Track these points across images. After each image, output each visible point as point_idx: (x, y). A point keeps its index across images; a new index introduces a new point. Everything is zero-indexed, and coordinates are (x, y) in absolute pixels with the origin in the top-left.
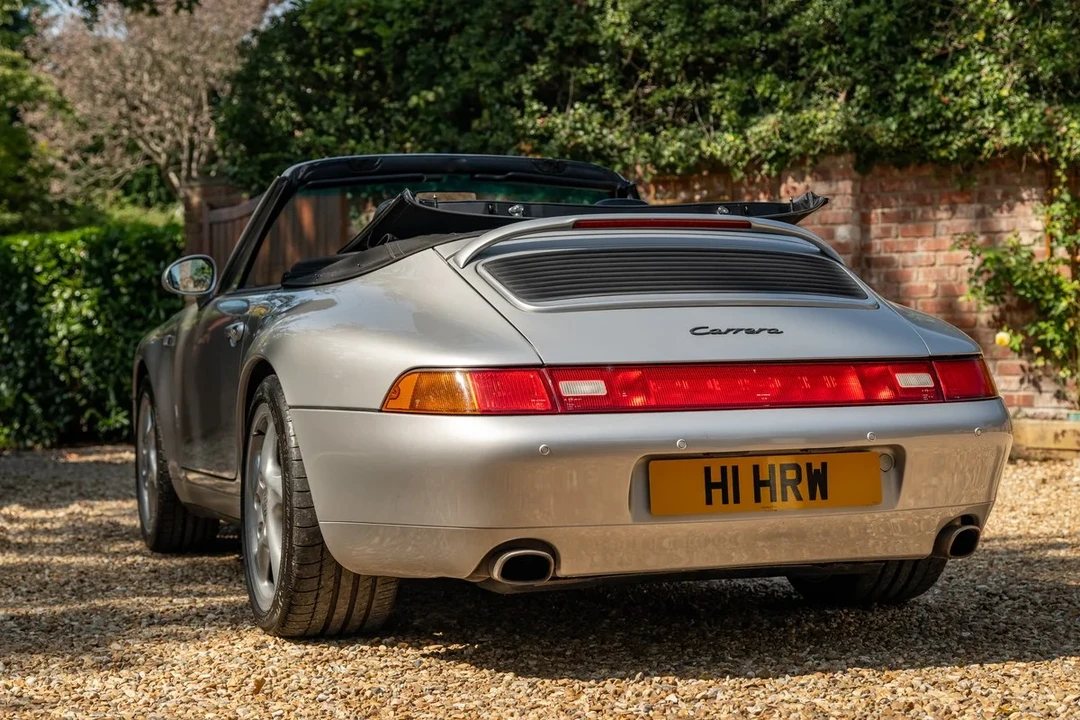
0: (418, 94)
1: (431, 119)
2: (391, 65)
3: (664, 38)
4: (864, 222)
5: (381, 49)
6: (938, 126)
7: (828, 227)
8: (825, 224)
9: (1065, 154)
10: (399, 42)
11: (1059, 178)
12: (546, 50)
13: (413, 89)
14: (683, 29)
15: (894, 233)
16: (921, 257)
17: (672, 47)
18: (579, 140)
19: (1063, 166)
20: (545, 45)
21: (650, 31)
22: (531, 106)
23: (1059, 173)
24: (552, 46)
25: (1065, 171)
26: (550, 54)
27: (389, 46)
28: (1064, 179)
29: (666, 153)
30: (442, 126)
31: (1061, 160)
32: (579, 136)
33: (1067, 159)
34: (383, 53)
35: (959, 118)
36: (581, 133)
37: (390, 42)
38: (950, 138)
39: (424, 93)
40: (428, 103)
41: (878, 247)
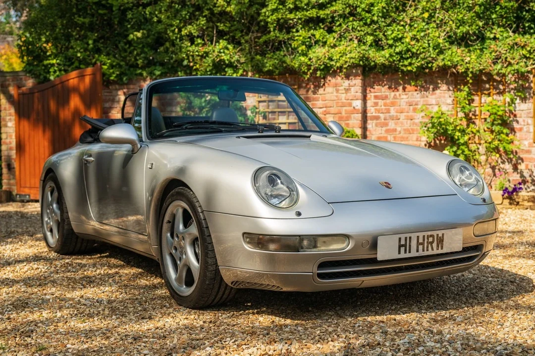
0: (133, 34)
1: (141, 46)
2: (118, 19)
3: (268, 11)
4: (364, 99)
5: (113, 11)
6: (408, 56)
7: (349, 101)
8: (348, 100)
9: (471, 70)
10: (122, 8)
11: (468, 81)
12: (204, 14)
13: (131, 31)
14: (277, 7)
15: (380, 104)
16: (393, 115)
17: (272, 15)
18: (222, 58)
19: (470, 75)
20: (202, 12)
21: (259, 7)
22: (197, 41)
23: (468, 79)
24: (206, 13)
25: (471, 78)
26: (205, 16)
27: (116, 10)
28: (471, 81)
29: (268, 65)
30: (146, 50)
31: (469, 73)
32: (222, 56)
33: (472, 72)
34: (114, 13)
35: (418, 52)
36: (223, 54)
37: (117, 8)
38: (414, 61)
39: (135, 33)
40: (138, 38)
41: (372, 111)
